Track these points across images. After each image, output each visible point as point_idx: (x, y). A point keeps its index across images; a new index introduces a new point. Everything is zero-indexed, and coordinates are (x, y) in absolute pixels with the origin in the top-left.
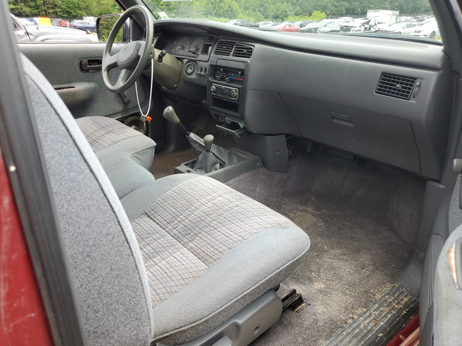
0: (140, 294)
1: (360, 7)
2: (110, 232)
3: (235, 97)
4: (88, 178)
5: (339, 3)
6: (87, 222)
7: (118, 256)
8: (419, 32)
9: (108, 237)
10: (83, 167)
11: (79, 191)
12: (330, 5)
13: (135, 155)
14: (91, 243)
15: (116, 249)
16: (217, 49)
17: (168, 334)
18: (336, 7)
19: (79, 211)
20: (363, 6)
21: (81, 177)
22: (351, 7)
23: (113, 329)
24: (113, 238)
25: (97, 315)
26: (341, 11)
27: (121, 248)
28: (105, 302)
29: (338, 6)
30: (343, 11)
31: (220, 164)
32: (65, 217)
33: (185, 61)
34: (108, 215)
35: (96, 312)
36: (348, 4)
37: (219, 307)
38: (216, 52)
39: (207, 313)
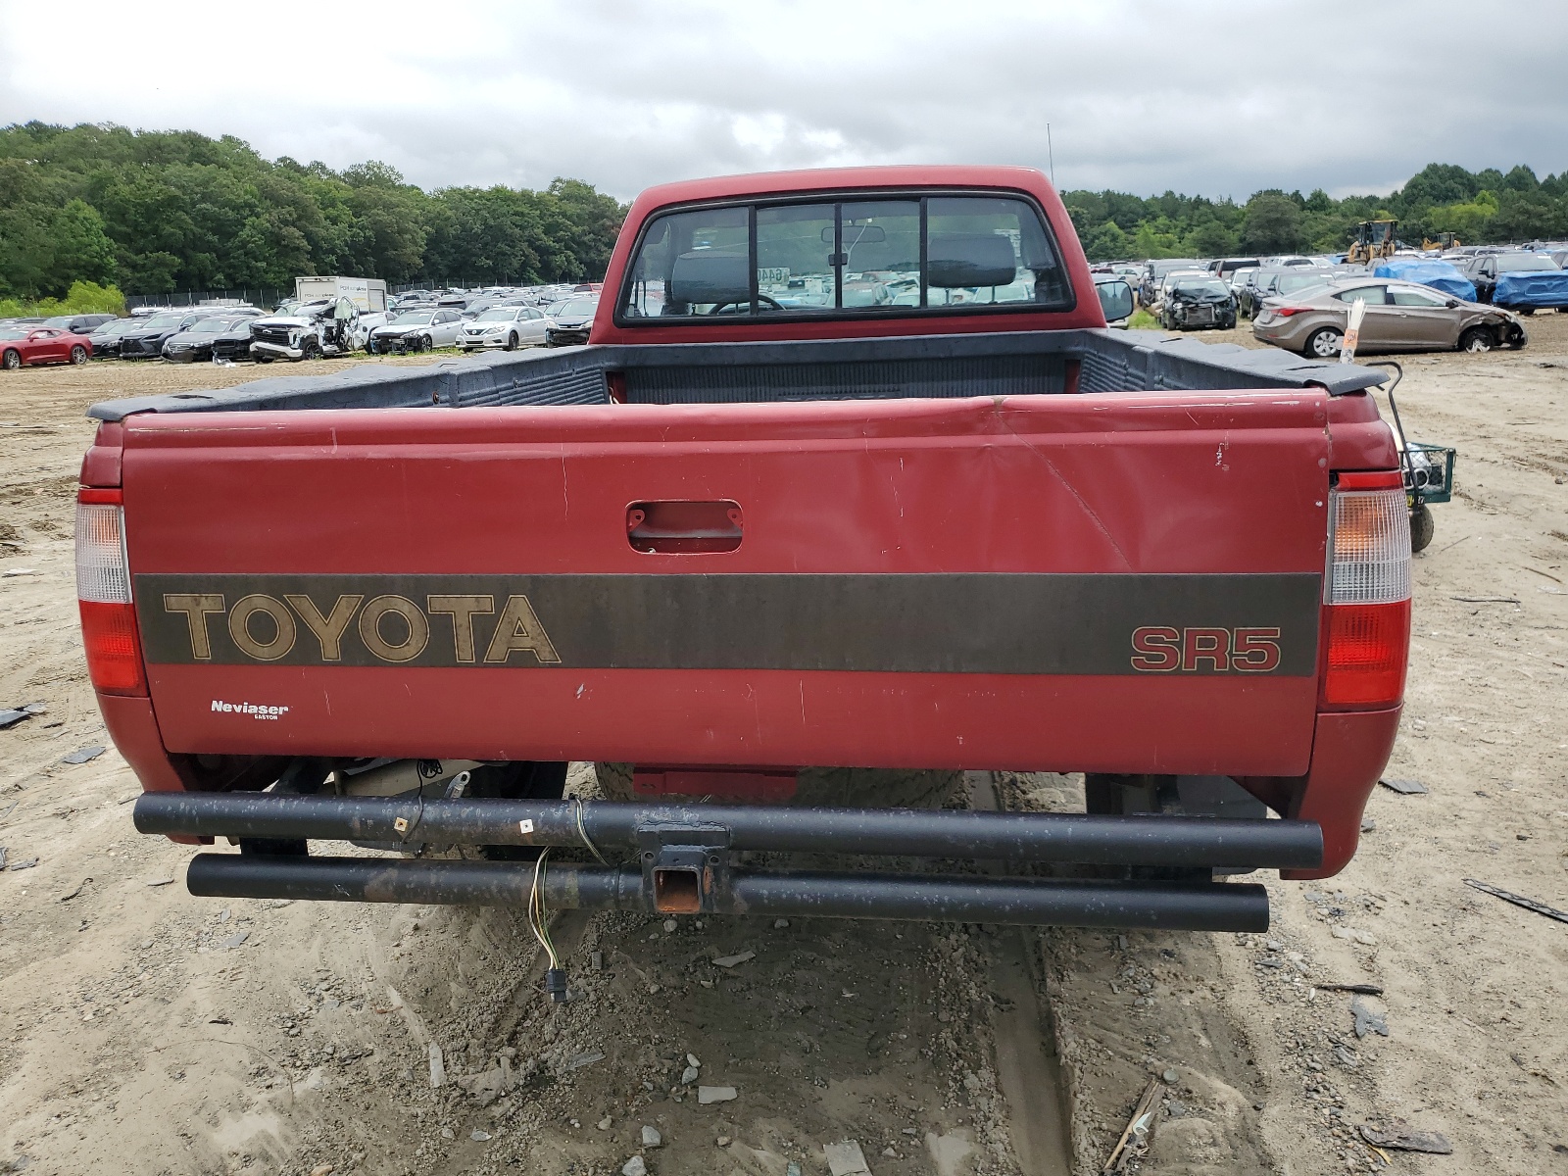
1: (220, 267)
5: (147, 258)
8: (479, 332)
12: (113, 262)
18: (134, 267)
20: (231, 266)
22: (191, 267)
26: (158, 280)
29: (144, 266)
30: (167, 281)
36: (178, 260)
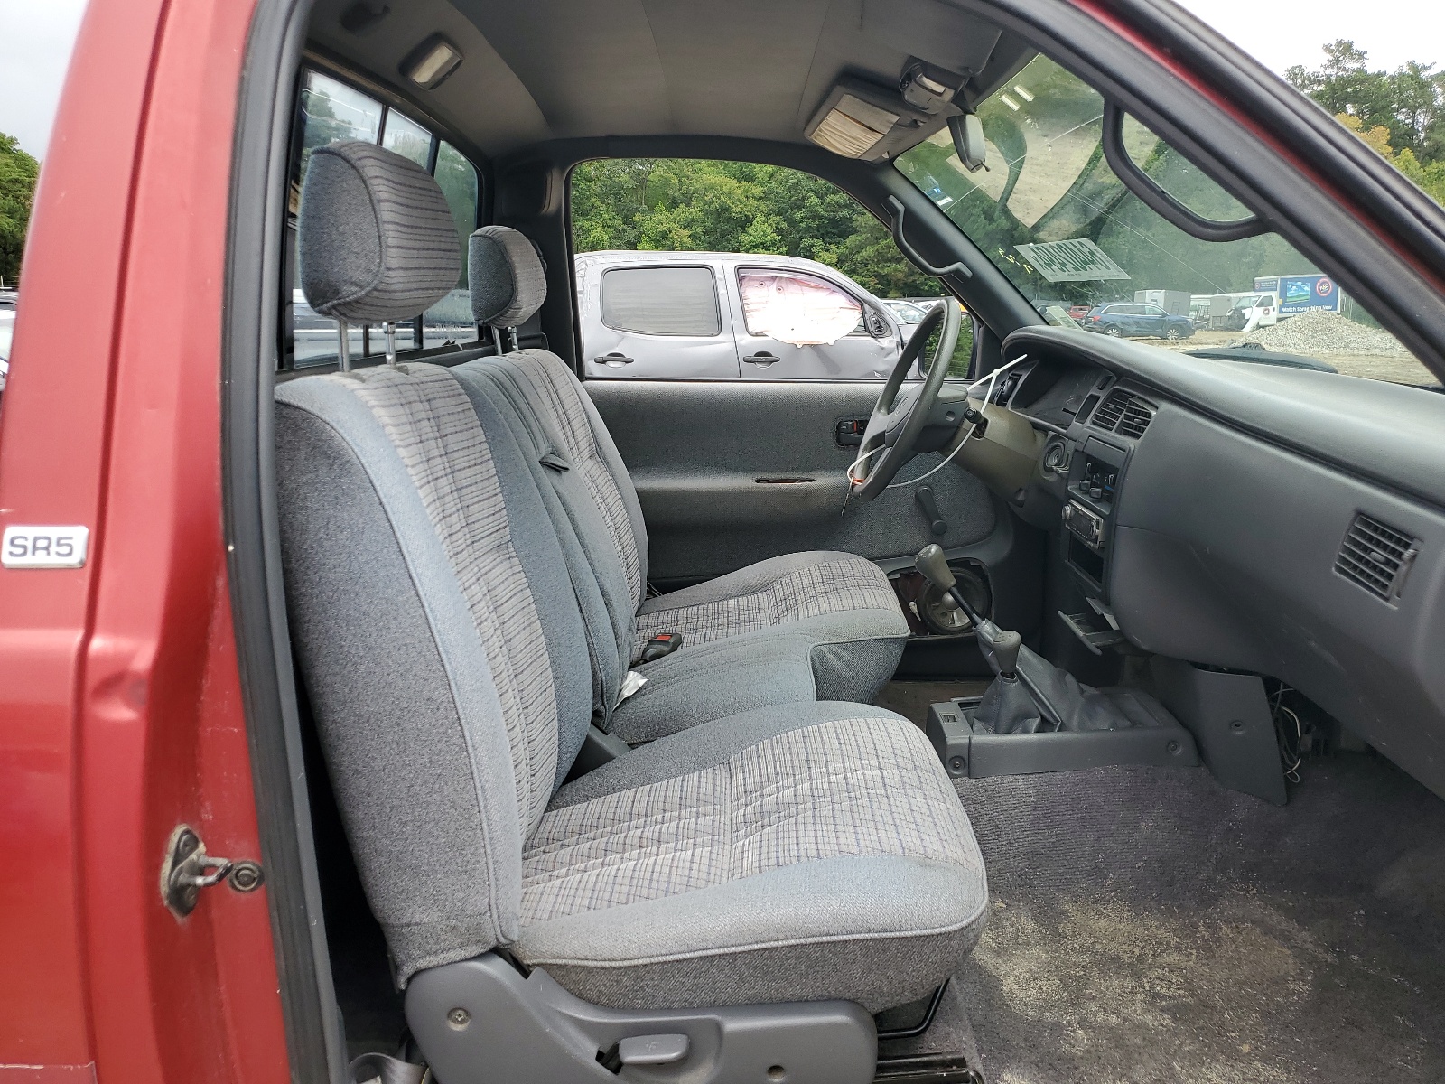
0: (475, 827)
2: (434, 697)
3: (1095, 541)
4: (410, 602)
6: (401, 669)
7: (444, 742)
9: (430, 705)
10: (406, 585)
11: (395, 618)
13: (836, 648)
14: (404, 705)
15: (441, 730)
16: (1102, 412)
17: (563, 962)
19: (392, 649)
21: (400, 598)
23: (426, 868)
24: (438, 709)
25: (404, 830)
27: (450, 731)
28: (417, 813)
31: (1043, 719)
32: (371, 652)
33: (1051, 433)
34: (433, 668)
35: (405, 824)
37: (663, 952)
38: (1097, 417)
39: (636, 953)
